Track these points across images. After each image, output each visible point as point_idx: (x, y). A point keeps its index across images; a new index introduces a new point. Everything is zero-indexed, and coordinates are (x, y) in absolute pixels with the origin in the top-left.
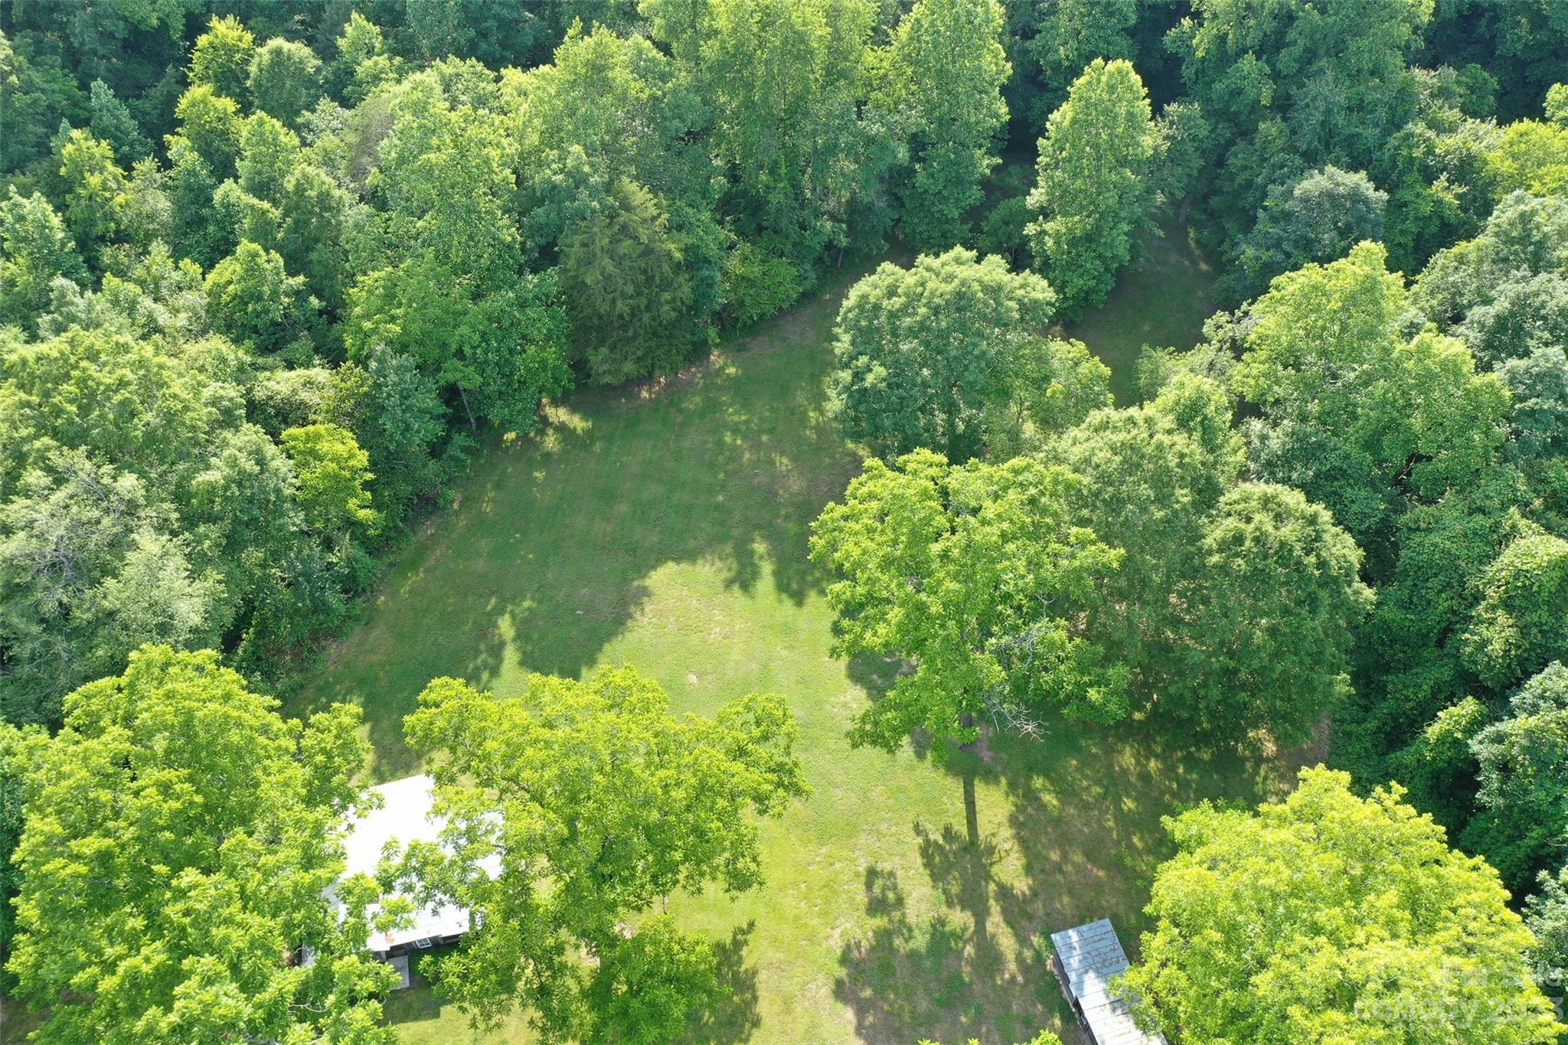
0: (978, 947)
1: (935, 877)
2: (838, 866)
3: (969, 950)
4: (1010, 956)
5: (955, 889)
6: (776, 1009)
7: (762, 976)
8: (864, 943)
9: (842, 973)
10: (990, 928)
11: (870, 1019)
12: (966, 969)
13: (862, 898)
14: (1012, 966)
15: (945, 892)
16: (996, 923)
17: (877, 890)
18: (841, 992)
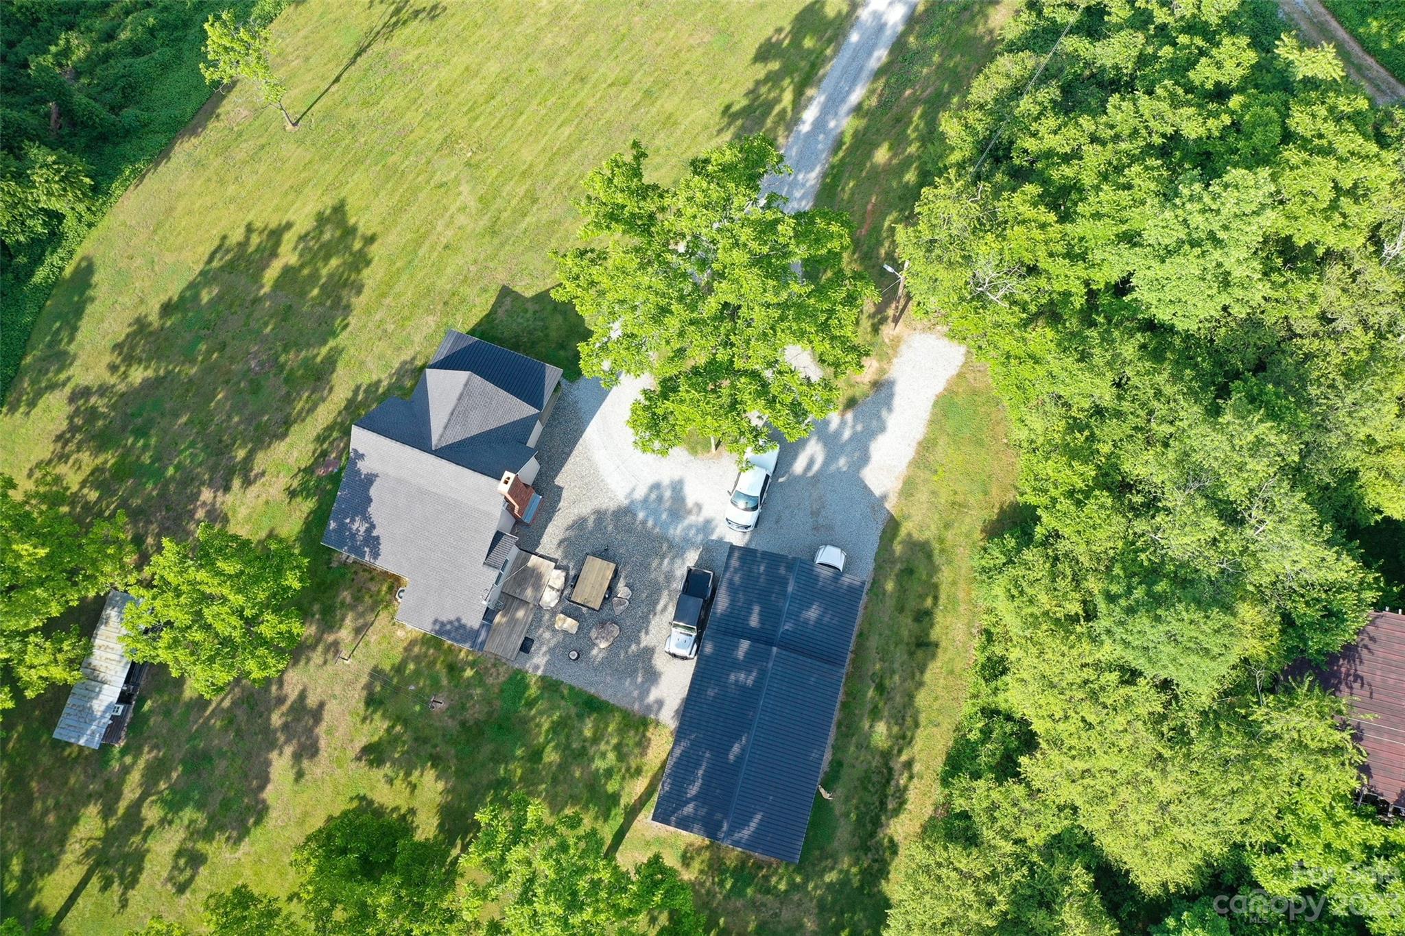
1: (143, 856)
3: (162, 785)
4: (141, 763)
5: (136, 839)
6: (311, 818)
8: (223, 838)
9: (252, 825)
10: (138, 792)
11: (256, 782)
12: (174, 775)
13: (203, 871)
14: (145, 757)
15: (145, 841)
16: (131, 793)
17: (188, 873)
18: (262, 811)
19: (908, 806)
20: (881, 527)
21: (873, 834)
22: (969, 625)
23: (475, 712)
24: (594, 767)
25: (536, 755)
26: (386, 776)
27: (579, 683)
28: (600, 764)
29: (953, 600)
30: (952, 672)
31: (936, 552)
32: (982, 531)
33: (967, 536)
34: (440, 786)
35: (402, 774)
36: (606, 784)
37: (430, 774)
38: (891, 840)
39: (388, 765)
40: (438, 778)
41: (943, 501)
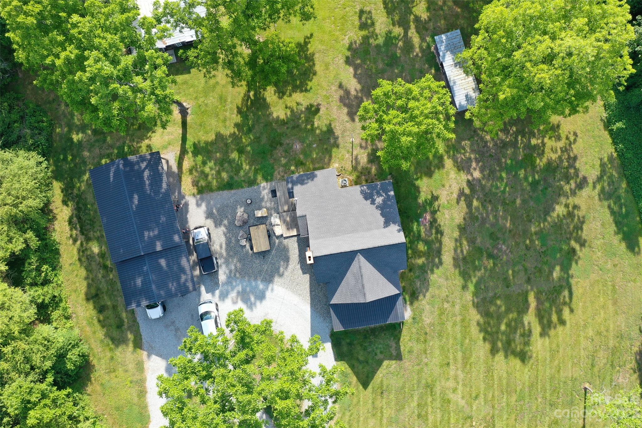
0: (405, 42)
1: (388, 13)
2: (347, 9)
3: (401, 44)
4: (417, 46)
5: (397, 18)
6: (322, 68)
7: (317, 56)
8: (358, 42)
9: (349, 54)
10: (410, 34)
11: (359, 72)
12: (399, 51)
13: (357, 23)
14: (417, 50)
15: (392, 19)
16: (412, 32)
17: (363, 19)
18: (348, 61)
19: (67, 223)
20: (143, 341)
21: (78, 203)
22: (77, 317)
23: (279, 152)
24: (212, 161)
25: (241, 151)
26: (302, 105)
27: (240, 192)
28: (211, 164)
29: (90, 324)
30: (75, 291)
31: (110, 343)
32: (94, 365)
33: (99, 359)
34: (275, 115)
35: (295, 110)
36: (203, 158)
37: (282, 116)
38: (67, 205)
39: (303, 109)
40: (278, 117)
41: (120, 369)
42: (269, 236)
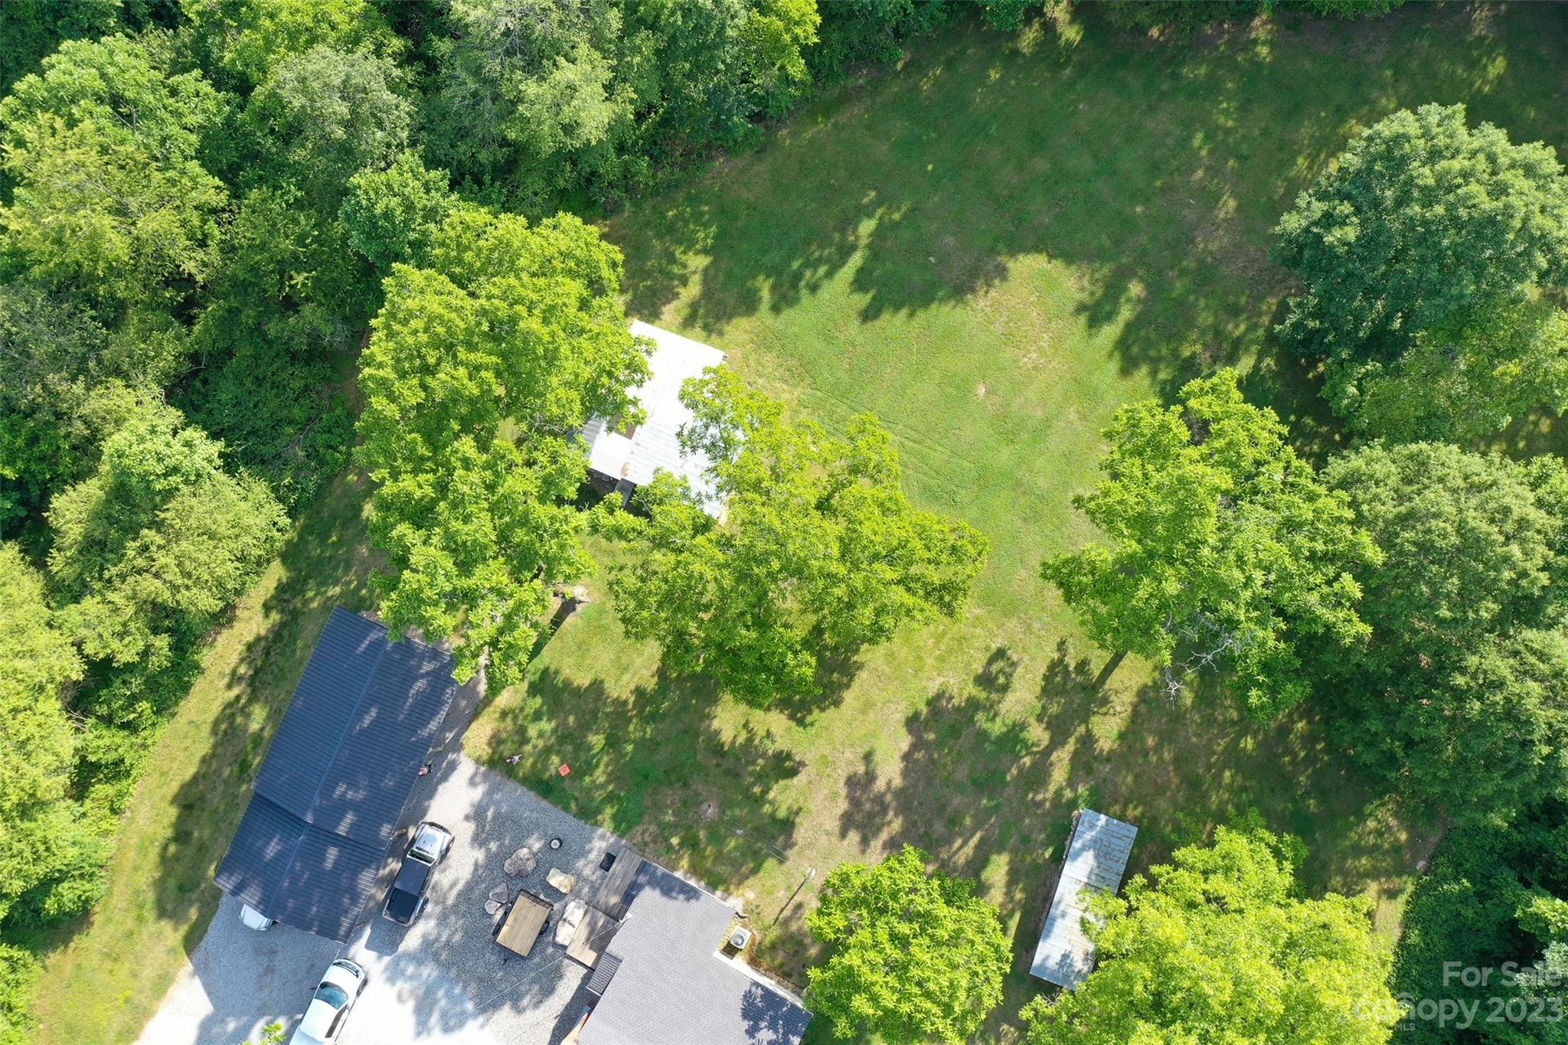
0: (1034, 764)
1: (1045, 691)
2: (978, 631)
3: (1027, 761)
4: (1052, 788)
5: (1054, 709)
6: (856, 704)
7: (862, 676)
8: (955, 700)
9: (924, 710)
11: (919, 755)
12: (1014, 771)
13: (978, 667)
15: (1044, 707)
16: (1062, 757)
17: (994, 668)
19: (241, 648)
20: (203, 944)
21: (283, 625)
22: (132, 820)
23: (672, 796)
24: (553, 724)
25: (613, 743)
26: (773, 742)
27: (556, 812)
28: (546, 726)
29: (142, 850)
30: (162, 774)
31: (149, 906)
32: (92, 924)
33: (109, 920)
34: (716, 724)
35: (757, 742)
36: (542, 706)
37: (726, 737)
38: (267, 616)
39: (770, 752)
40: (718, 733)
41: (127, 964)
42: (541, 933)
